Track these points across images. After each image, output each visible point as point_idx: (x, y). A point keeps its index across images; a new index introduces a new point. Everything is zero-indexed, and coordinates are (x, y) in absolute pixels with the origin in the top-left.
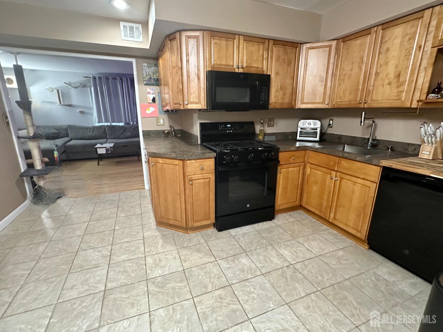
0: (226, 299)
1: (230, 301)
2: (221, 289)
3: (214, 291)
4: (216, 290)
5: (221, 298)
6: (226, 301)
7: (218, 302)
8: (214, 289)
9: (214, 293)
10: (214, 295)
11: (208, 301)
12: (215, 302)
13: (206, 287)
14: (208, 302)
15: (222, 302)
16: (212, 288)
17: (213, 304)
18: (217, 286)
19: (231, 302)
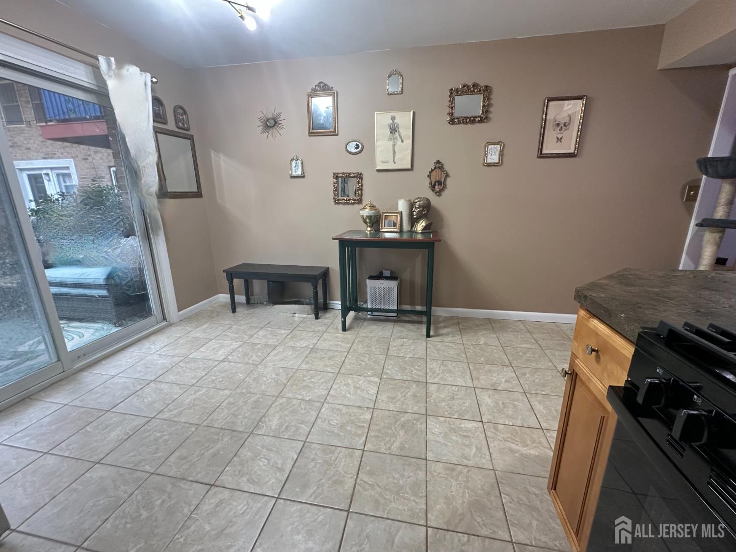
0: (329, 487)
1: (323, 490)
2: (350, 492)
3: (356, 480)
4: (355, 484)
5: (335, 482)
6: (327, 485)
7: (334, 475)
8: (358, 481)
9: (351, 478)
10: (350, 476)
11: (344, 465)
12: (337, 471)
13: (371, 473)
14: (342, 464)
15: (329, 479)
16: (362, 480)
17: (336, 468)
18: (361, 490)
19: (320, 490)
